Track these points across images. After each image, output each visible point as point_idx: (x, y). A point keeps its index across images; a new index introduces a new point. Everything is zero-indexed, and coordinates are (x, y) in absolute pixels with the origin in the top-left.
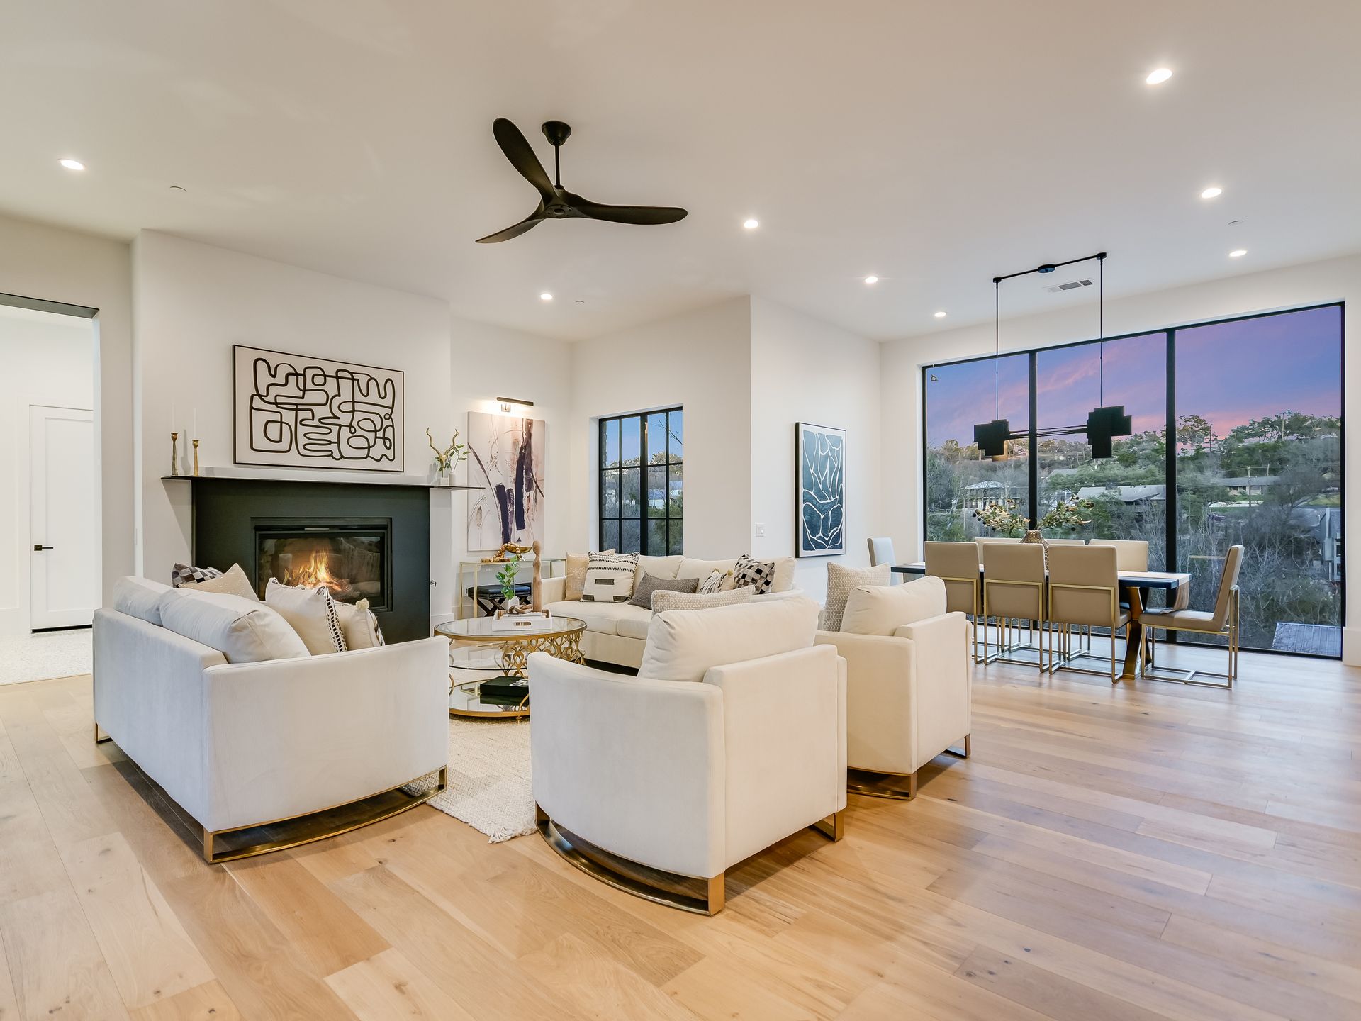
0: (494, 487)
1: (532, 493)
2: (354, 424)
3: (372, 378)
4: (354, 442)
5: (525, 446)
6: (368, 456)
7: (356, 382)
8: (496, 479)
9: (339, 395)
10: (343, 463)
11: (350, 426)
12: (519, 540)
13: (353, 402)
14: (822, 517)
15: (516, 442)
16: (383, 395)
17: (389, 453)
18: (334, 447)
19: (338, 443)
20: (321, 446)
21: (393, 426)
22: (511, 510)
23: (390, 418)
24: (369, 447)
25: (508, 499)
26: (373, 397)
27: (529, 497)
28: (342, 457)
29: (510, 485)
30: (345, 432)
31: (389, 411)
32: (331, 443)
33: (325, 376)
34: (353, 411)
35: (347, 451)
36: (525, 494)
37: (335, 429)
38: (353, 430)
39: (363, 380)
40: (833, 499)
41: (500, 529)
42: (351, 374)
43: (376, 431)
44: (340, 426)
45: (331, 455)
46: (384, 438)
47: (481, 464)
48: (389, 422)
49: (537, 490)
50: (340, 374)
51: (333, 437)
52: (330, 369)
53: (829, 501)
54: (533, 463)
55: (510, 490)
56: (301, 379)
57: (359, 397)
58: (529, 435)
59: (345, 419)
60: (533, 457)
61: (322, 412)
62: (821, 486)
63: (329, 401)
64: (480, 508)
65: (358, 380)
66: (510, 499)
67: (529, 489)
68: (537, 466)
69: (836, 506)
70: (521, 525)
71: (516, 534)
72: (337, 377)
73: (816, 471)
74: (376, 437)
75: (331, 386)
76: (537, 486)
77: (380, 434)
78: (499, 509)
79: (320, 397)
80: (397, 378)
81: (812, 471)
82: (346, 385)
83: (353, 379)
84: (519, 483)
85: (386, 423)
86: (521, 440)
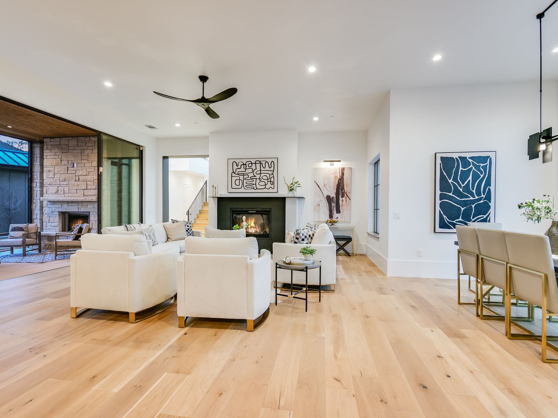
0: (325, 196)
1: (344, 198)
2: (261, 178)
3: (266, 162)
4: (261, 184)
5: (341, 179)
6: (265, 188)
7: (261, 164)
8: (326, 193)
9: (256, 169)
10: (257, 191)
11: (259, 179)
12: (337, 218)
13: (260, 171)
14: (462, 209)
15: (336, 177)
16: (270, 167)
17: (272, 186)
18: (254, 186)
19: (256, 184)
20: (251, 186)
21: (274, 177)
22: (333, 205)
23: (273, 174)
24: (265, 185)
25: (332, 201)
26: (267, 168)
27: (343, 200)
28: (257, 189)
29: (333, 195)
30: (258, 180)
31: (272, 172)
32: (253, 184)
33: (252, 164)
34: (261, 173)
35: (258, 187)
36: (341, 199)
37: (255, 180)
38: (260, 180)
39: (264, 163)
40: (477, 197)
41: (328, 213)
42: (260, 161)
43: (268, 179)
44: (256, 179)
45: (254, 188)
46: (270, 181)
47: (319, 187)
48: (273, 176)
49: (347, 197)
50: (257, 162)
51: (254, 183)
52: (253, 162)
53: (471, 198)
54: (345, 186)
55: (333, 198)
56: (245, 165)
57: (262, 169)
58: (343, 174)
59: (258, 176)
60: (345, 183)
61: (251, 175)
62: (461, 190)
63: (253, 171)
64: (319, 205)
65: (262, 163)
66: (333, 201)
67: (343, 197)
68: (347, 187)
69: (482, 202)
70: (338, 211)
71: (335, 215)
72: (255, 163)
73: (455, 179)
74: (268, 181)
75: (254, 167)
76: (347, 195)
77: (269, 180)
78: (328, 205)
79: (251, 170)
80: (275, 161)
81: (450, 181)
82: (258, 166)
83: (260, 163)
84: (337, 194)
85: (271, 176)
86: (339, 176)
